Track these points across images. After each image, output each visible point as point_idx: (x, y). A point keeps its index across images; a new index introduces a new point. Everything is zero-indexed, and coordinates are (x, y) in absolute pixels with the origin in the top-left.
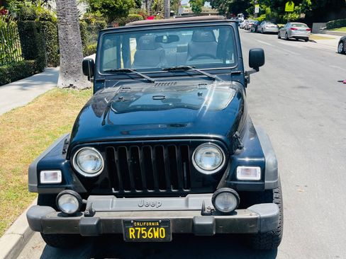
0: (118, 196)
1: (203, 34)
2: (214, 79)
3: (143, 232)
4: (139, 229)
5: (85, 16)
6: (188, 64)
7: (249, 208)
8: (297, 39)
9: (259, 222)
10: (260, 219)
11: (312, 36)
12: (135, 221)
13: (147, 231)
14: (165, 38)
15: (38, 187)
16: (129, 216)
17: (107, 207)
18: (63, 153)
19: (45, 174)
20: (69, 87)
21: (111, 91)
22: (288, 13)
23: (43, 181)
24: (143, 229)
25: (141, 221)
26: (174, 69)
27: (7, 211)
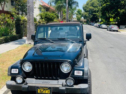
0: (36, 79)
1: (73, 28)
2: (73, 43)
3: (42, 91)
4: (41, 90)
5: (39, 20)
6: (66, 37)
7: (78, 85)
8: (114, 31)
9: (81, 90)
10: (81, 89)
11: (119, 30)
12: (40, 87)
13: (44, 90)
14: (58, 29)
15: (10, 74)
16: (38, 85)
17: (32, 82)
18: (20, 64)
19: (13, 70)
20: (29, 44)
21: (39, 45)
22: (111, 22)
23: (12, 72)
24: (42, 90)
25: (42, 87)
26: (61, 39)
27: (2, 83)
